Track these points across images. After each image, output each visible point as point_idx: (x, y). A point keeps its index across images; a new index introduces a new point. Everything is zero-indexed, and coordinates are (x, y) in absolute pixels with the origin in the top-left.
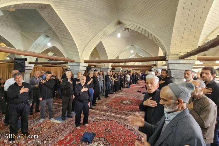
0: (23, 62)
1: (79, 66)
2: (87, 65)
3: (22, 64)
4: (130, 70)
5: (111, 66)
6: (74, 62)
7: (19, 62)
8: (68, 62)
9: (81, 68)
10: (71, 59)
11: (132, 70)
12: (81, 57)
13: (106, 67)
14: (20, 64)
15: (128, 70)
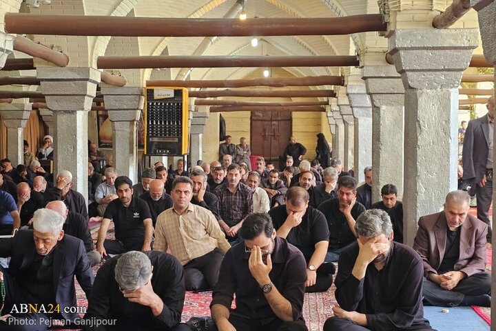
15: (150, 93)
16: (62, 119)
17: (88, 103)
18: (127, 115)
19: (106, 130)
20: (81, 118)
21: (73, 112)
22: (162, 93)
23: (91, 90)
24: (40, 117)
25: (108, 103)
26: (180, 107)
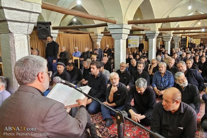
0: (47, 27)
1: (123, 28)
2: (130, 27)
3: (47, 30)
4: (185, 37)
5: (159, 30)
6: (115, 24)
7: (43, 27)
8: (108, 24)
9: (124, 31)
10: (112, 19)
11: (188, 37)
12: (125, 16)
13: (152, 31)
14: (44, 29)
15: (181, 37)
16: (166, 43)
17: (171, 40)
18: (177, 41)
19: (173, 42)
20: (169, 42)
21: (168, 41)
22: (183, 37)
23: (171, 38)
24: (163, 41)
25: (174, 39)
26: (187, 39)
